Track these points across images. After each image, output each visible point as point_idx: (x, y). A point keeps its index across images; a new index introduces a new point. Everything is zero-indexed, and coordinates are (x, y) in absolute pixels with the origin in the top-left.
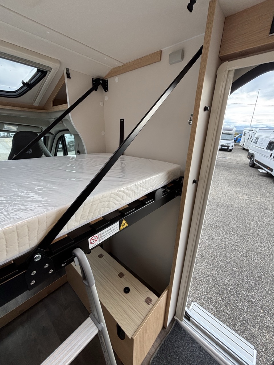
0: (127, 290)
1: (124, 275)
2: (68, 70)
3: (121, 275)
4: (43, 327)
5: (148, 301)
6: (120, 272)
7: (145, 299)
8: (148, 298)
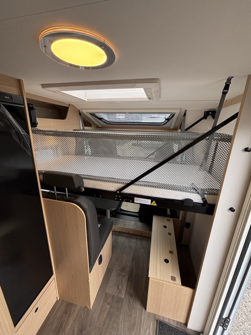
0: (167, 261)
1: (173, 254)
2: (186, 111)
3: (171, 252)
4: (131, 245)
5: (173, 279)
6: (172, 250)
7: (173, 276)
8: (174, 277)
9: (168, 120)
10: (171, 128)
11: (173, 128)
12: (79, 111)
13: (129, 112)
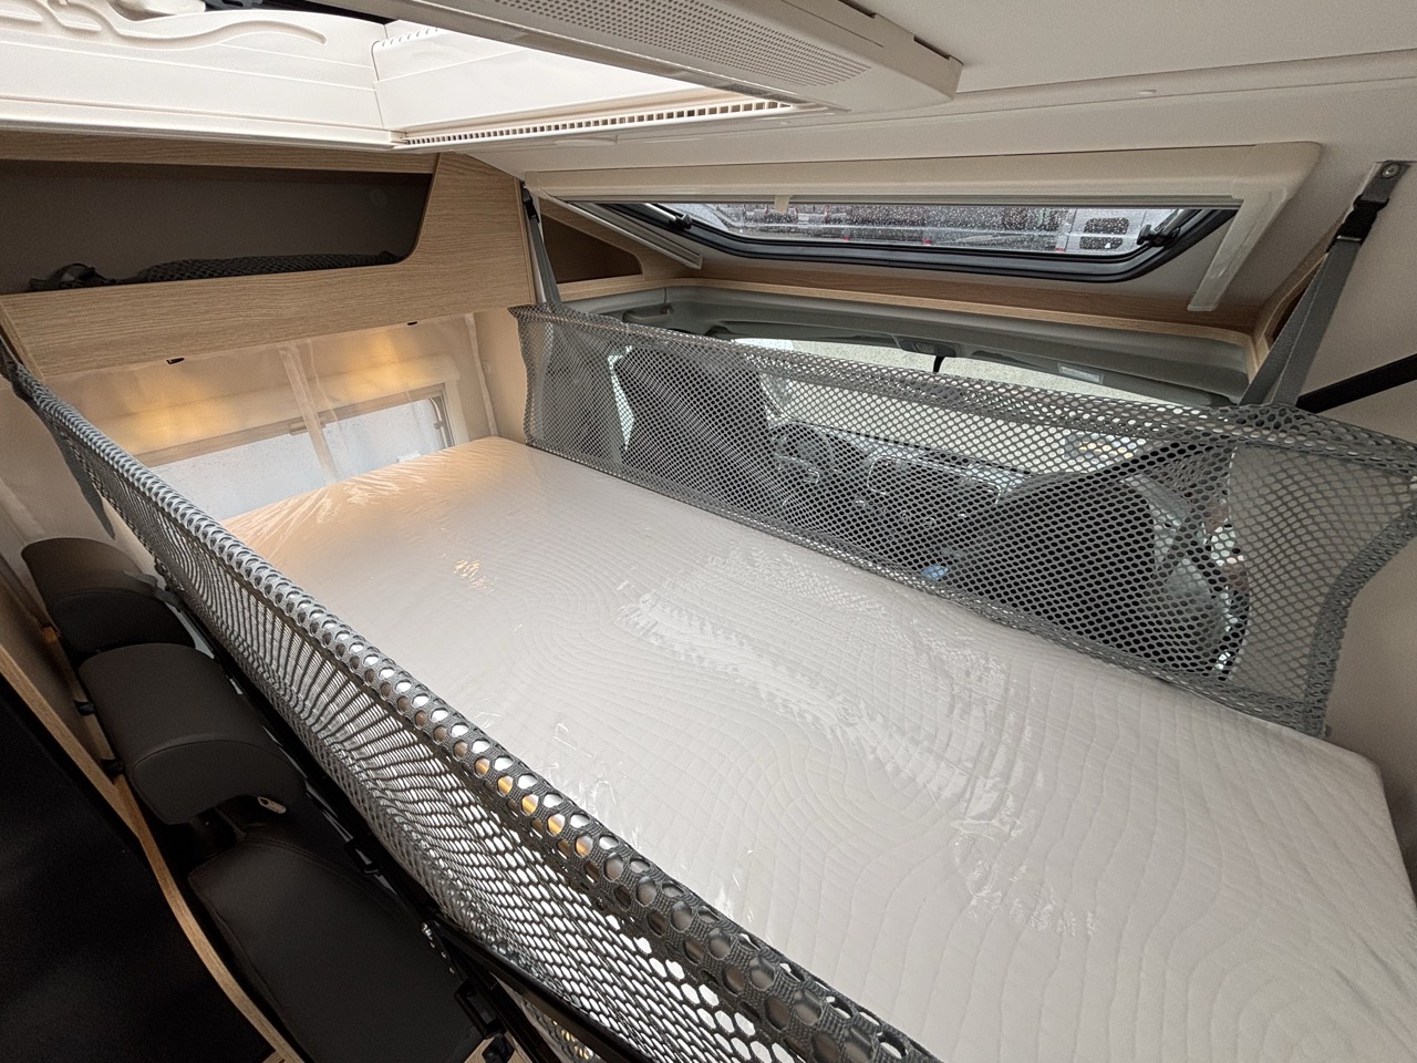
9: (1167, 243)
10: (1190, 308)
11: (1210, 308)
12: (524, 192)
13: (794, 197)
